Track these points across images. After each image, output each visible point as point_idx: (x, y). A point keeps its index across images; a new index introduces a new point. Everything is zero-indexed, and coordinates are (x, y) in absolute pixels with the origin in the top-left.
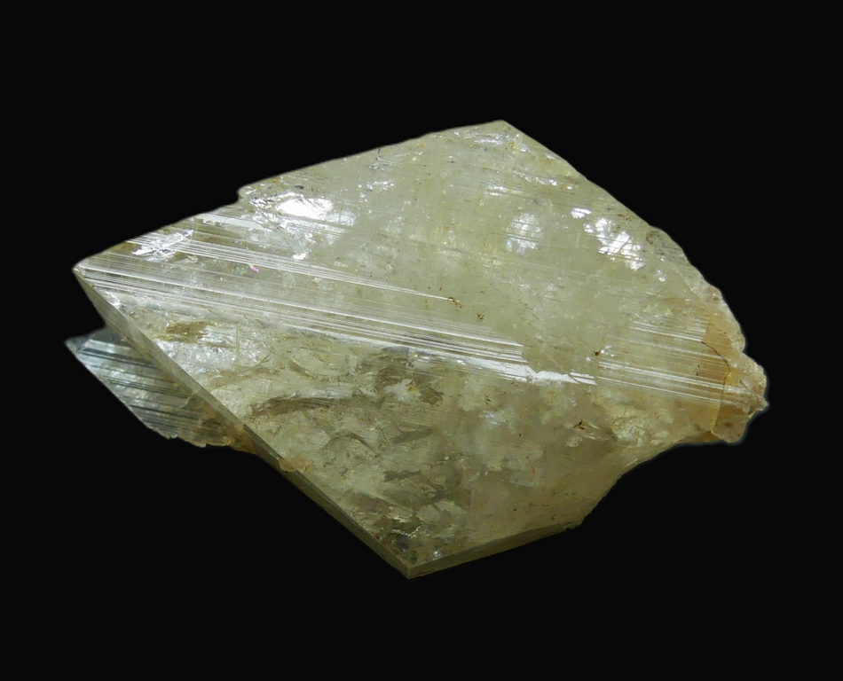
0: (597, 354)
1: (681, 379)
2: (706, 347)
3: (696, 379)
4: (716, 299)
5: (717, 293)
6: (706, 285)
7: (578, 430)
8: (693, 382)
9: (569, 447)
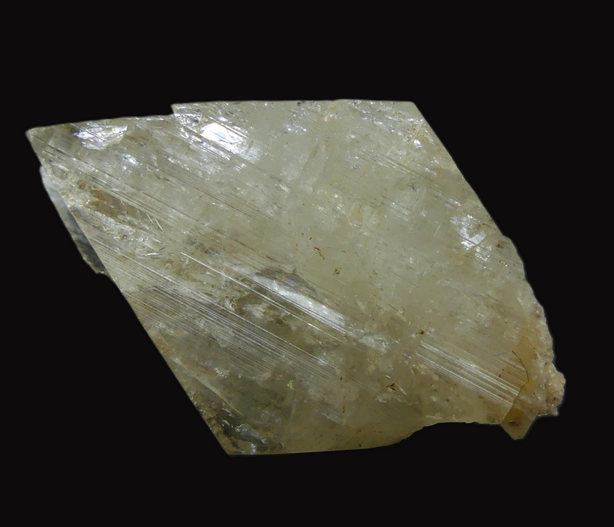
0: (422, 333)
1: (485, 377)
2: (514, 356)
3: (498, 379)
4: (538, 316)
5: (541, 310)
6: (535, 301)
7: (390, 389)
8: (495, 382)
9: (378, 401)
